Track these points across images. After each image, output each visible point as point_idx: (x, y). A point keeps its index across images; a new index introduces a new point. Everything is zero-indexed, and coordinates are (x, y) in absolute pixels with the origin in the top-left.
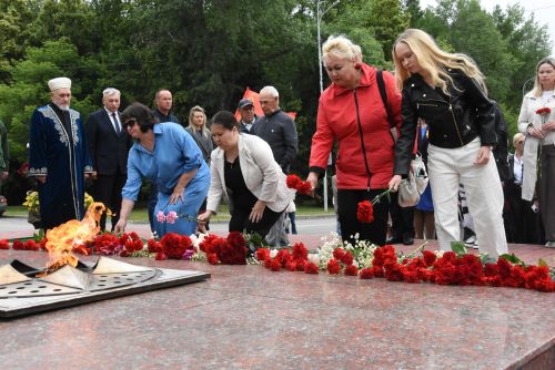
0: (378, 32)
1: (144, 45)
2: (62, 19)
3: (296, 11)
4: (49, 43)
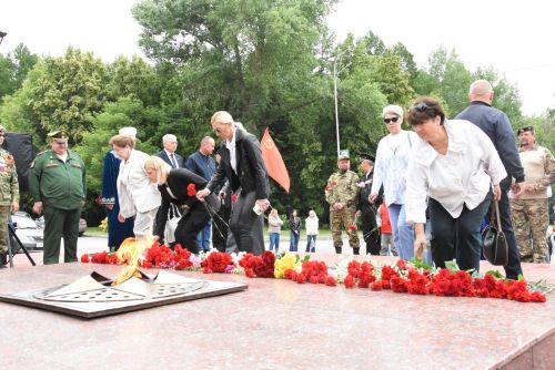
0: (383, 86)
1: (195, 99)
2: (131, 80)
3: (316, 70)
4: (121, 98)
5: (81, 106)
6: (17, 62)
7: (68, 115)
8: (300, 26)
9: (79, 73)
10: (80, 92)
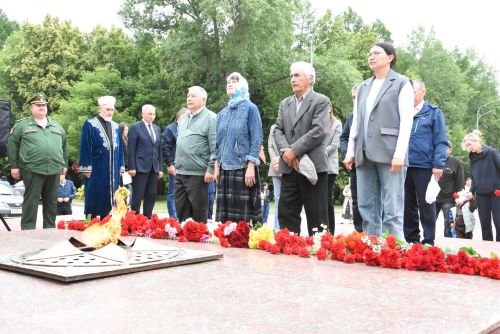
0: (359, 63)
1: (172, 71)
2: (109, 50)
3: (295, 44)
4: (99, 68)
5: (58, 74)
7: (45, 83)
9: (57, 41)
10: (58, 60)
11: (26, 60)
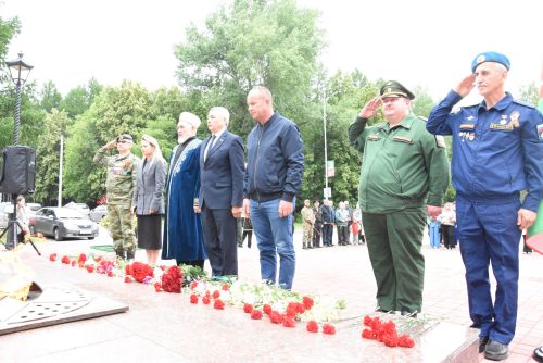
2: (168, 103)
4: (160, 117)
5: (130, 123)
6: (88, 90)
7: (120, 130)
8: (298, 63)
9: (131, 98)
10: (130, 112)
11: (107, 113)
